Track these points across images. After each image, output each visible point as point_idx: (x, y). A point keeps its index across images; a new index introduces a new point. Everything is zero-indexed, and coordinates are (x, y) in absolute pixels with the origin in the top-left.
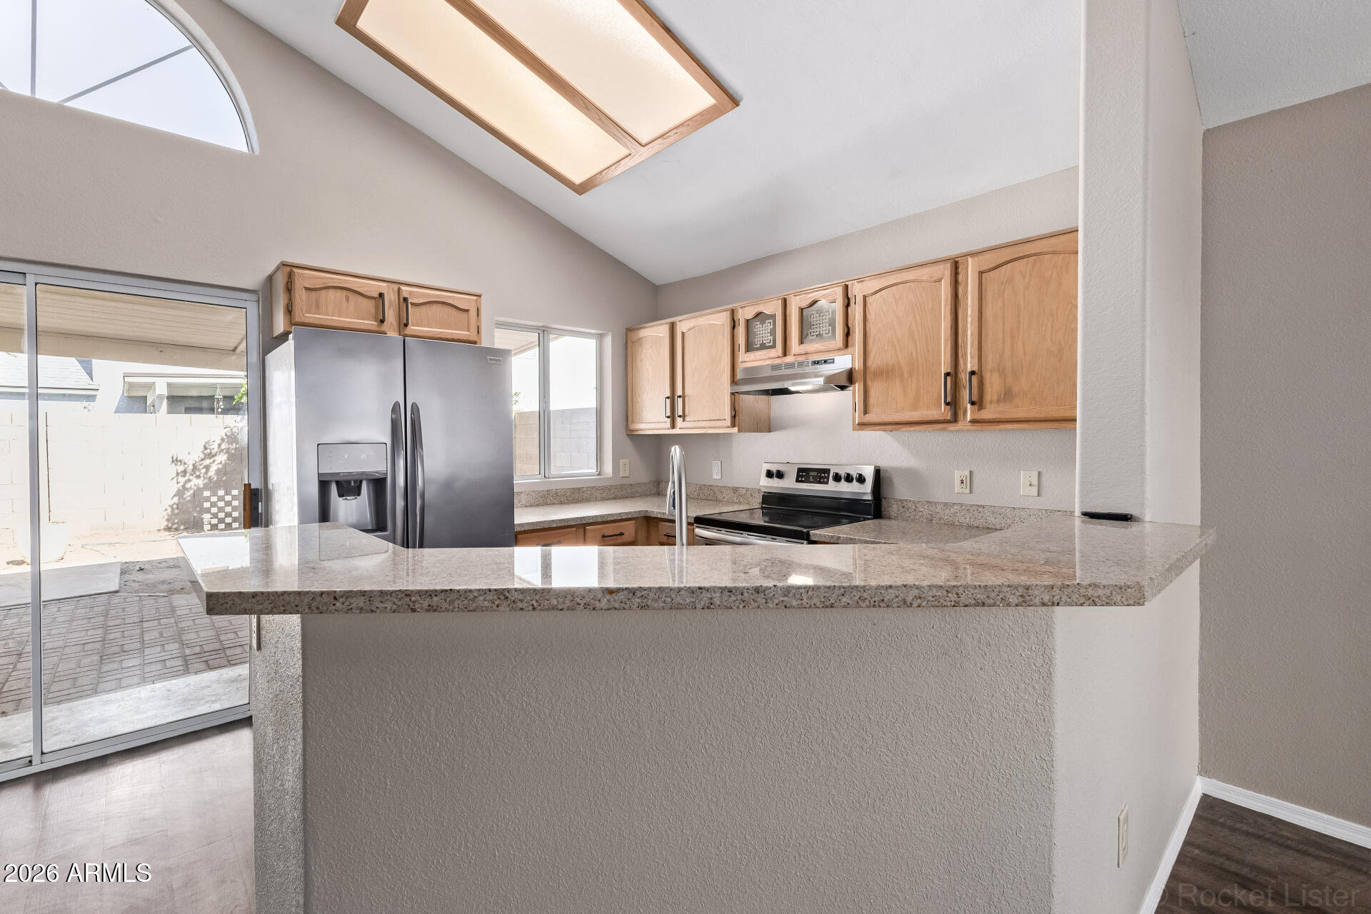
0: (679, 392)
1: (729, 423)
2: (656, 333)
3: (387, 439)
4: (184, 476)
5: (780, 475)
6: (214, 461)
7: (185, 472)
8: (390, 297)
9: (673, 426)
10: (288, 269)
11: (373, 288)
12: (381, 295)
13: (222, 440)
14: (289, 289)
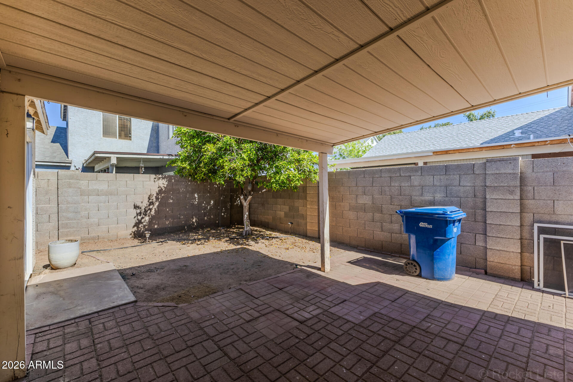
4: (140, 215)
6: (153, 206)
7: (140, 213)
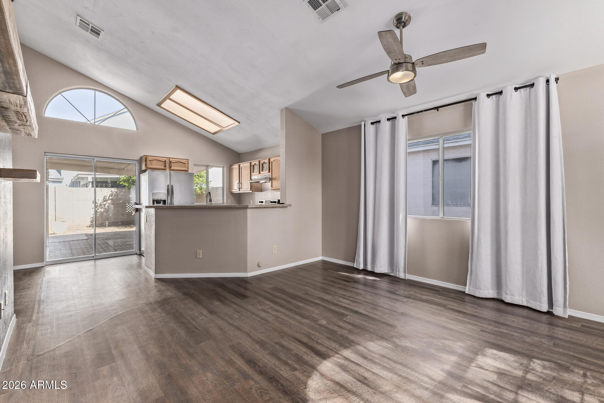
0: (241, 182)
1: (250, 190)
2: (236, 167)
3: (166, 192)
4: (97, 208)
5: (262, 202)
6: (107, 203)
7: (97, 206)
8: (167, 161)
9: (240, 191)
10: (145, 157)
11: (163, 159)
12: (165, 161)
13: (110, 195)
14: (146, 161)
